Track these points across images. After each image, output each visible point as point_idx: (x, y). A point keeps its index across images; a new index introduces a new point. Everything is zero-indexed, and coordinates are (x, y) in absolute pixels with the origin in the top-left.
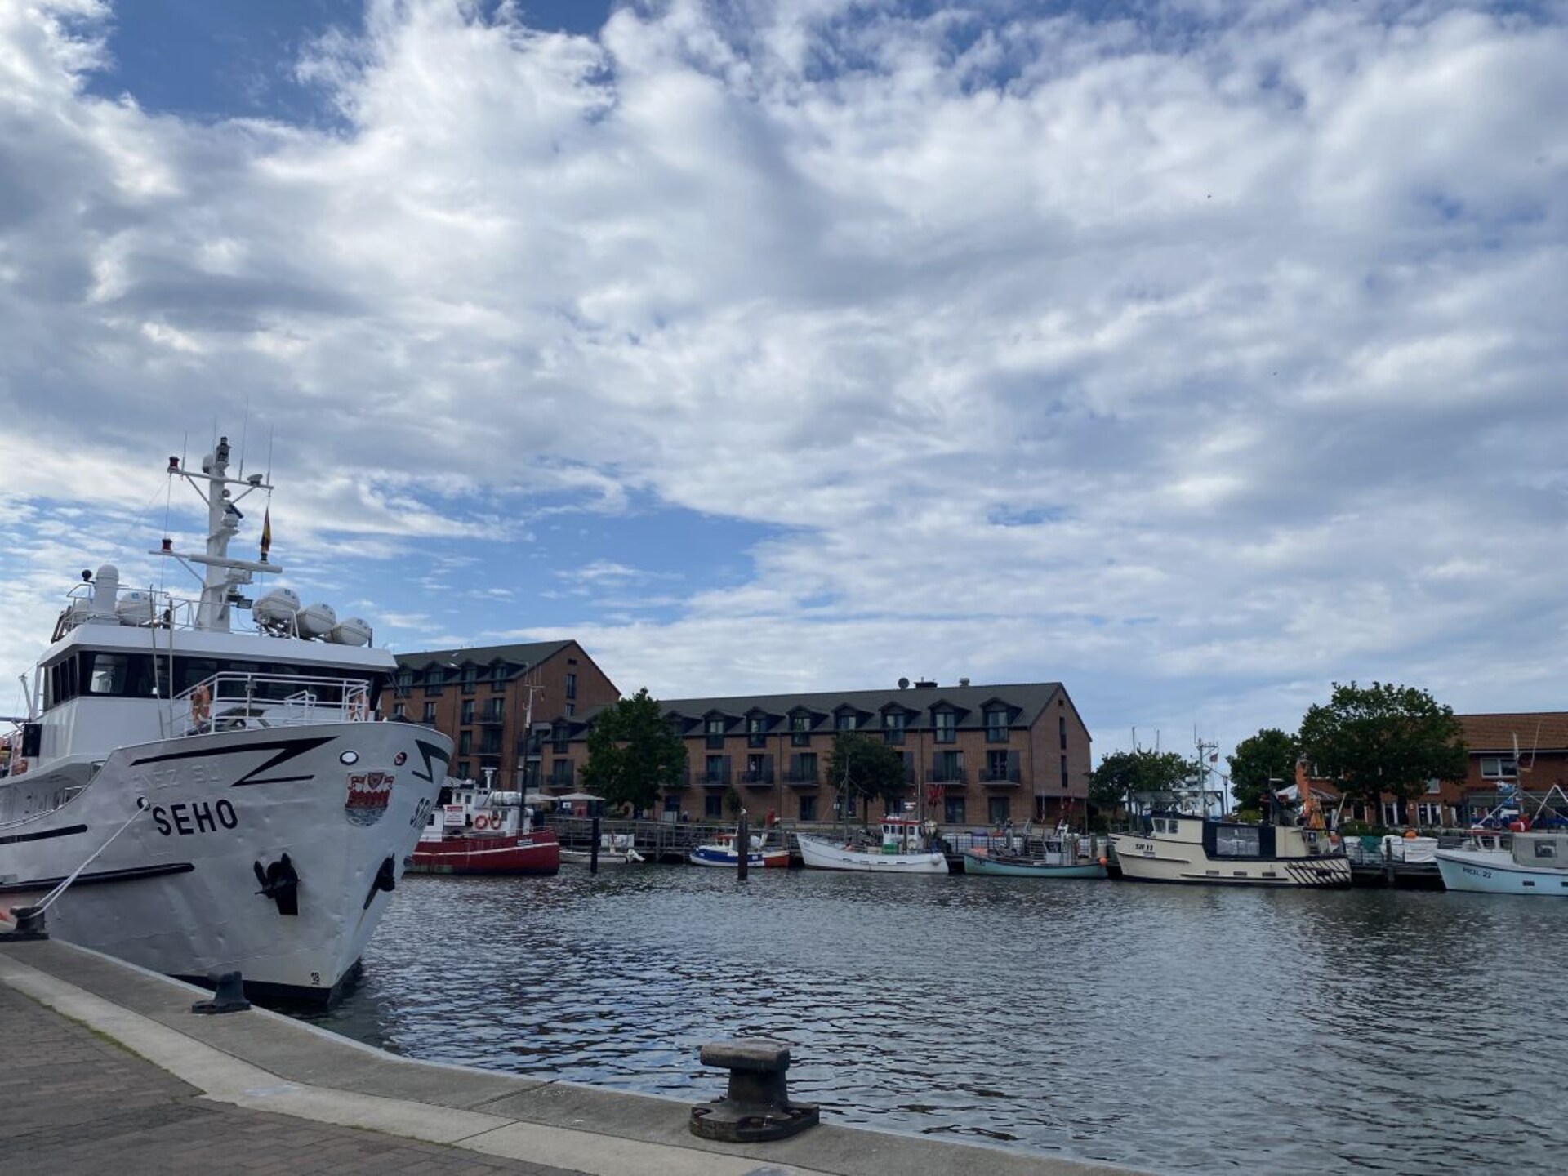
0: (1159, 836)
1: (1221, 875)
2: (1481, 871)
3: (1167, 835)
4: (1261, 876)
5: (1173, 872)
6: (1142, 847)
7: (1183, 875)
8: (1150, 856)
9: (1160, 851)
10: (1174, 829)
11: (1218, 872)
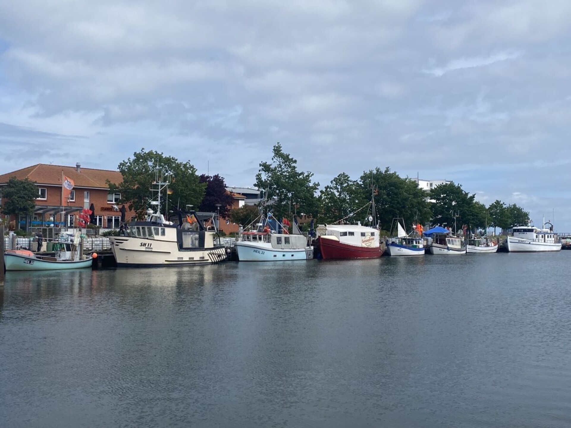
0: (156, 237)
1: (184, 260)
2: (261, 251)
3: (160, 237)
4: (199, 259)
5: (161, 259)
6: (145, 245)
7: (166, 261)
8: (150, 250)
9: (156, 246)
10: (163, 234)
11: (182, 258)
